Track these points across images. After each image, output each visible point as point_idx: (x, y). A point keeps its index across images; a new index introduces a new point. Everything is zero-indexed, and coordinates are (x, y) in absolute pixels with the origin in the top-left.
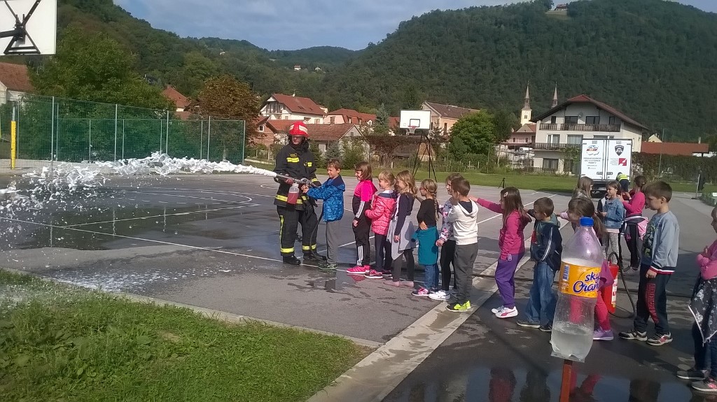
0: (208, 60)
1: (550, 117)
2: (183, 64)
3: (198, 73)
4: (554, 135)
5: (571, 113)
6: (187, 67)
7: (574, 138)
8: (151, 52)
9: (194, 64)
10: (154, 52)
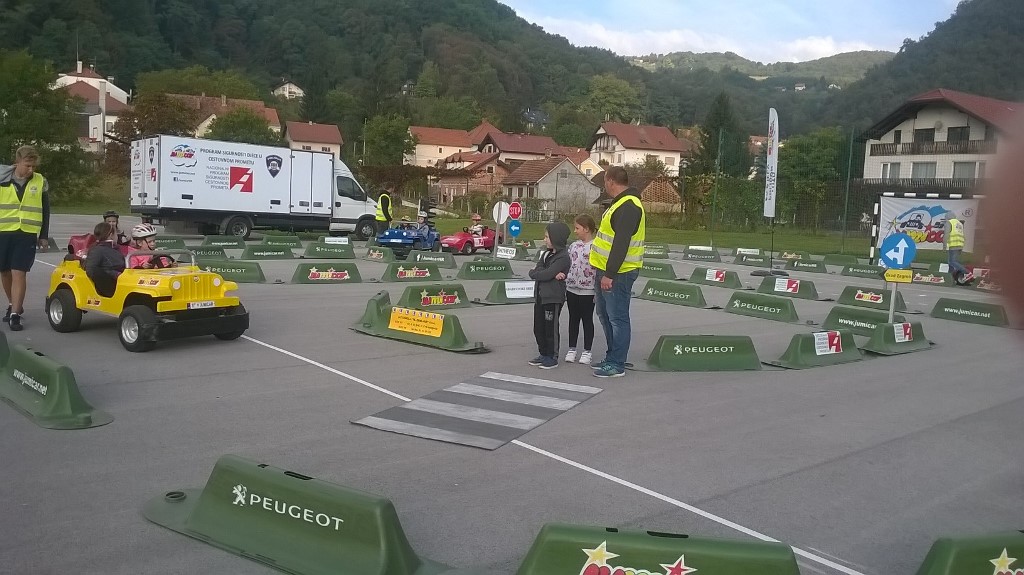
0: (624, 85)
1: (893, 131)
2: (588, 91)
3: (609, 102)
4: (892, 164)
5: (924, 122)
6: (593, 96)
7: (924, 167)
8: (549, 77)
9: (603, 90)
10: (551, 78)
